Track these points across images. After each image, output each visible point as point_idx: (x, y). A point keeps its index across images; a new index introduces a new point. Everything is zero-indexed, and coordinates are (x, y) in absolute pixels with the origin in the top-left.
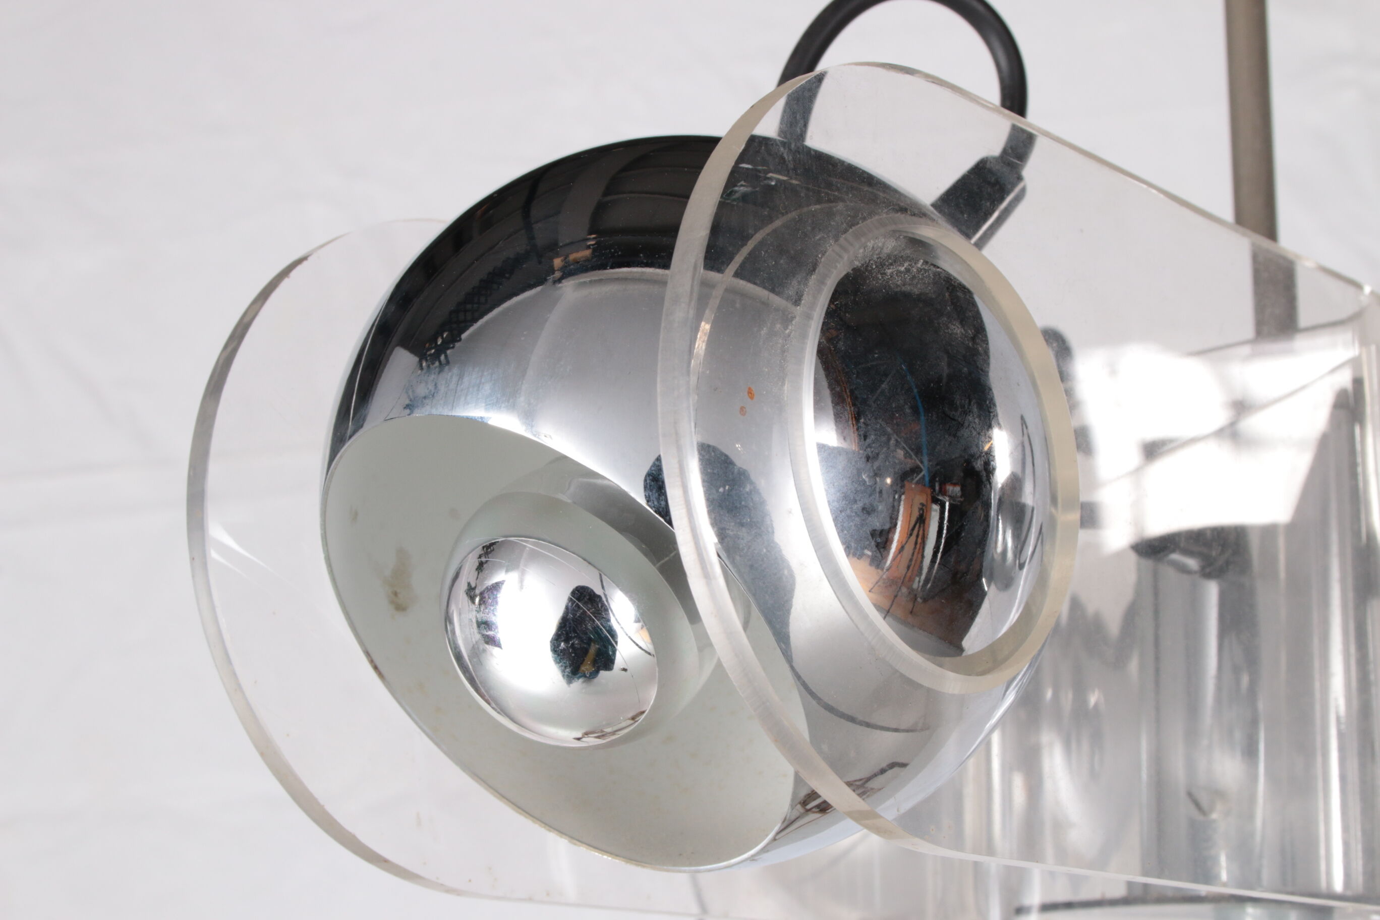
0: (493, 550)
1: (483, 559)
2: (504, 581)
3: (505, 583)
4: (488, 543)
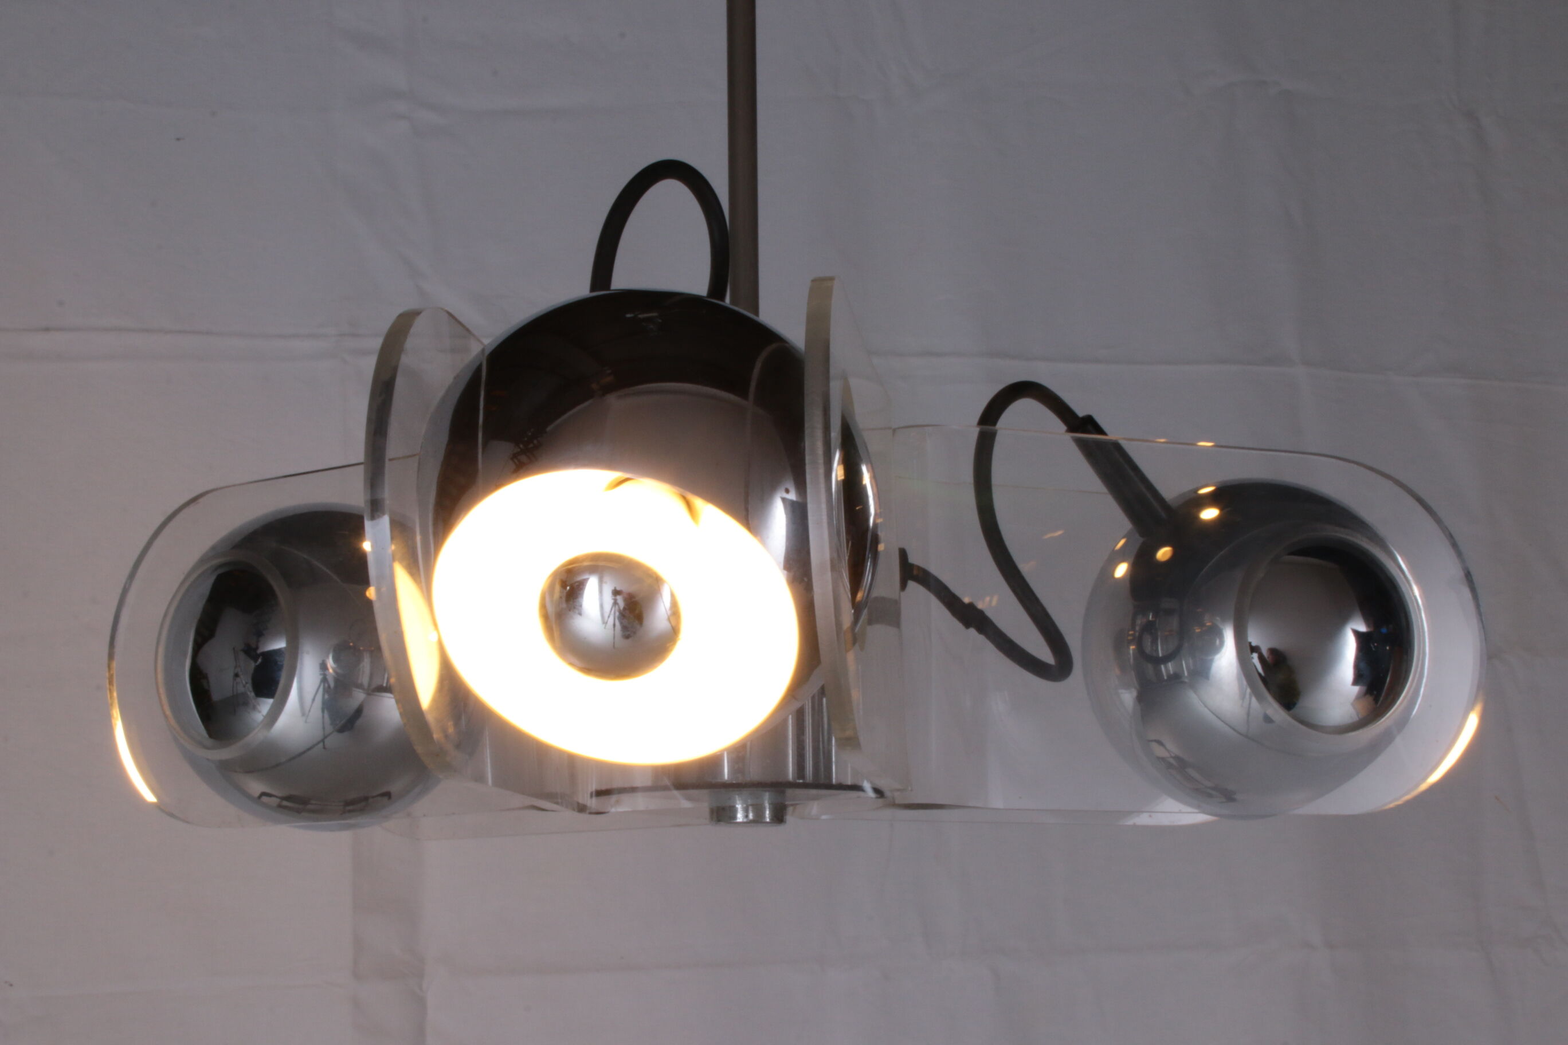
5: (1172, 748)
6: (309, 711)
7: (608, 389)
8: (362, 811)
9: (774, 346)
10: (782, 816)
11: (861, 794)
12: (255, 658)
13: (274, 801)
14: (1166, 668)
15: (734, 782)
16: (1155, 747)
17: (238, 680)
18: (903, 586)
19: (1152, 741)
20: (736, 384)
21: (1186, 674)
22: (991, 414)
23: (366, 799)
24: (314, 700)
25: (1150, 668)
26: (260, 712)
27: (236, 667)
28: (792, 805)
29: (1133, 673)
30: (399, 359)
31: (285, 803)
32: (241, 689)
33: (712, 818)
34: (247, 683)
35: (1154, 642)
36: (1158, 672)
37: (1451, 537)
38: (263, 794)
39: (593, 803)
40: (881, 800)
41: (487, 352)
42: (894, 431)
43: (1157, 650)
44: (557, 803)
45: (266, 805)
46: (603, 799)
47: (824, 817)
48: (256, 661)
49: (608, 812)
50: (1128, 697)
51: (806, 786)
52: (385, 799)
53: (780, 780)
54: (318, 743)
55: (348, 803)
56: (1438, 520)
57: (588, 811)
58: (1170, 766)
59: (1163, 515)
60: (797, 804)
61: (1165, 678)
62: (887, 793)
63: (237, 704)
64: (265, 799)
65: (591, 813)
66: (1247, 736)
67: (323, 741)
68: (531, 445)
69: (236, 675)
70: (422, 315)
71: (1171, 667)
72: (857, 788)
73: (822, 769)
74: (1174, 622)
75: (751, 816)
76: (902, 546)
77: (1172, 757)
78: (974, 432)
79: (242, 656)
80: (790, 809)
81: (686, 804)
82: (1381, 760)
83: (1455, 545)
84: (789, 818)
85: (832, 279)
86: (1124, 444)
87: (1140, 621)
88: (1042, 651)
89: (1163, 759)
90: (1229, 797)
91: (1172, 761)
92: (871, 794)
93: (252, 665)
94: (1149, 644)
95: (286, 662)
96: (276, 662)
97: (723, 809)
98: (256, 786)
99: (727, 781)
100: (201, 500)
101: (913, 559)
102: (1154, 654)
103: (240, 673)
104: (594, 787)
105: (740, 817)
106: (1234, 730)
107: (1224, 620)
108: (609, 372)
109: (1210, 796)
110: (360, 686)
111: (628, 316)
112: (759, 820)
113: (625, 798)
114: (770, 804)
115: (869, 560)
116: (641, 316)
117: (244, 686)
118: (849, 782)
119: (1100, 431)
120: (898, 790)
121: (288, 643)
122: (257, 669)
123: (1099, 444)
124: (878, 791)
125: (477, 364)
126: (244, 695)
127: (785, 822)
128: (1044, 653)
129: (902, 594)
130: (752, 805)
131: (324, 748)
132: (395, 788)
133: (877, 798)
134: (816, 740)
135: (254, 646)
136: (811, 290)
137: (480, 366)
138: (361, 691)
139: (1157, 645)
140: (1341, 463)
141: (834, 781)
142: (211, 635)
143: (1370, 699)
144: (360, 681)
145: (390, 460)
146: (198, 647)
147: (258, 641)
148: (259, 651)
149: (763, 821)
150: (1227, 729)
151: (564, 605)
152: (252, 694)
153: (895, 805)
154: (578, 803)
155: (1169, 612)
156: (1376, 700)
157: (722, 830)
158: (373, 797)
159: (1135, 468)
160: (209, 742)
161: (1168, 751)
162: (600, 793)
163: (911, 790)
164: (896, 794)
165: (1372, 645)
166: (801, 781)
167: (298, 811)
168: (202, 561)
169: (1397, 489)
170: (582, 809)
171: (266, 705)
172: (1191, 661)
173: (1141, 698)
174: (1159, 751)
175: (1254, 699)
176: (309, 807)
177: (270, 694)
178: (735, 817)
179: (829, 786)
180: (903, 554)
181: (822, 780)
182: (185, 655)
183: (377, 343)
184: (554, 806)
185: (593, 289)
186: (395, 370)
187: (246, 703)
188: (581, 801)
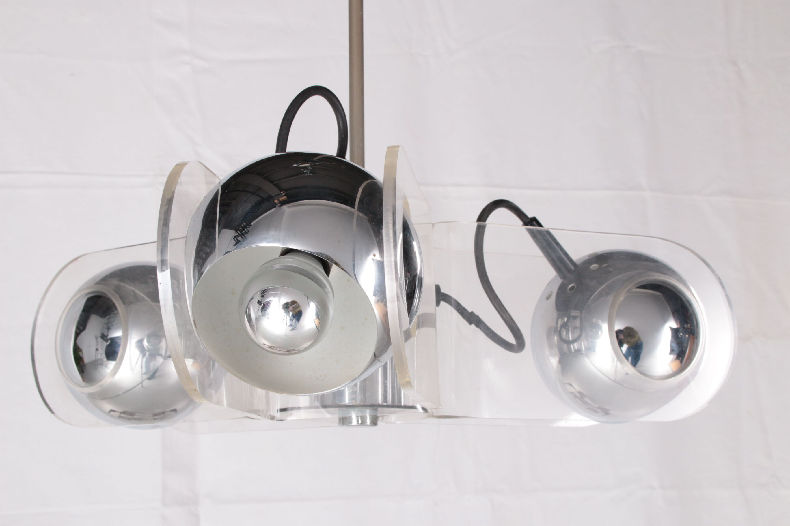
0: (266, 291)
1: (263, 294)
2: (272, 300)
3: (273, 301)
4: (263, 290)
5: (577, 387)
6: (135, 368)
7: (283, 203)
8: (162, 419)
9: (369, 181)
10: (376, 422)
11: (415, 410)
12: (106, 341)
13: (117, 414)
14: (574, 346)
15: (351, 404)
16: (568, 386)
17: (98, 352)
18: (438, 304)
19: (566, 384)
20: (349, 201)
21: (584, 349)
22: (483, 216)
23: (163, 413)
24: (137, 362)
25: (565, 346)
26: (109, 368)
27: (97, 345)
28: (382, 416)
29: (557, 350)
30: (176, 187)
31: (122, 415)
32: (99, 357)
33: (340, 423)
34: (102, 354)
35: (567, 332)
36: (569, 349)
37: (719, 279)
38: (111, 411)
39: (278, 415)
40: (426, 414)
41: (222, 184)
42: (433, 225)
43: (569, 337)
44: (260, 415)
45: (113, 417)
46: (284, 413)
47: (398, 422)
48: (107, 342)
49: (286, 420)
50: (554, 361)
51: (388, 406)
52: (174, 412)
53: (374, 404)
54: (139, 384)
55: (155, 415)
56: (713, 271)
57: (276, 419)
58: (576, 396)
59: (573, 268)
60: (384, 416)
61: (573, 351)
62: (429, 410)
63: (96, 364)
64: (112, 413)
65: (277, 420)
66: (615, 381)
67: (142, 383)
68: (244, 232)
69: (97, 350)
70: (187, 165)
71: (576, 345)
72: (413, 407)
73: (396, 398)
74: (578, 323)
75: (360, 422)
76: (437, 284)
77: (577, 392)
78: (475, 225)
79: (100, 340)
80: (380, 418)
81: (328, 416)
82: (684, 393)
83: (721, 283)
84: (379, 423)
85: (398, 147)
86: (551, 231)
87: (560, 322)
88: (509, 337)
89: (572, 393)
90: (606, 412)
91: (577, 394)
92: (421, 411)
93: (106, 344)
94: (565, 333)
95: (122, 343)
96: (117, 343)
97: (346, 418)
98: (108, 406)
99: (347, 404)
100: (79, 260)
101: (443, 290)
102: (567, 339)
103: (99, 349)
104: (279, 407)
105: (354, 422)
106: (609, 378)
107: (603, 321)
108: (284, 194)
109: (596, 412)
110: (160, 355)
111: (295, 165)
112: (363, 423)
113: (294, 412)
114: (370, 416)
115: (417, 290)
116: (301, 166)
117: (101, 355)
118: (411, 404)
119: (540, 225)
120: (434, 409)
121: (123, 333)
122: (108, 347)
123: (539, 232)
124: (424, 409)
125: (216, 190)
126: (101, 360)
127: (378, 425)
128: (510, 339)
129: (437, 308)
130: (360, 416)
131: (142, 387)
132: (178, 407)
133: (424, 412)
134: (393, 383)
135: (106, 334)
136: (387, 153)
137: (218, 190)
138: (161, 357)
139: (569, 335)
140: (664, 241)
141: (403, 404)
142: (84, 328)
143: (678, 362)
144: (160, 353)
145: (171, 240)
146: (77, 335)
147: (108, 332)
148: (109, 337)
149: (366, 424)
150: (605, 377)
151: (260, 314)
152: (105, 359)
153: (433, 416)
154: (270, 415)
155: (575, 318)
156: (681, 362)
157: (345, 429)
158: (167, 412)
159: (558, 244)
160: (83, 384)
161: (575, 389)
162: (283, 410)
163: (441, 409)
164: (434, 410)
165: (679, 334)
166: (385, 404)
167: (129, 419)
168: (79, 291)
169: (691, 254)
170: (272, 418)
171: (112, 364)
172: (586, 342)
173: (560, 362)
174: (571, 389)
175: (618, 363)
176: (135, 417)
177: (114, 359)
178: (351, 423)
179: (400, 407)
180: (438, 288)
181: (396, 404)
182: (70, 339)
183: (165, 180)
184: (259, 417)
185: (277, 152)
186: (173, 193)
187: (101, 364)
188: (272, 414)
